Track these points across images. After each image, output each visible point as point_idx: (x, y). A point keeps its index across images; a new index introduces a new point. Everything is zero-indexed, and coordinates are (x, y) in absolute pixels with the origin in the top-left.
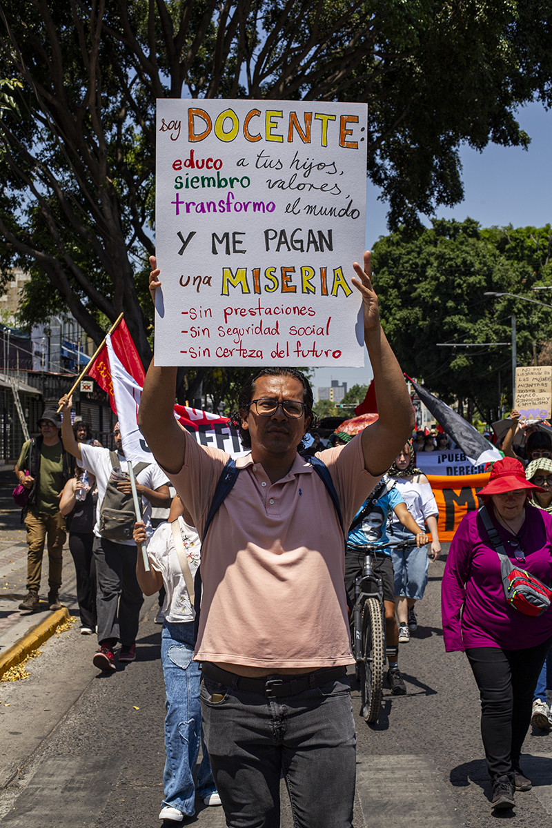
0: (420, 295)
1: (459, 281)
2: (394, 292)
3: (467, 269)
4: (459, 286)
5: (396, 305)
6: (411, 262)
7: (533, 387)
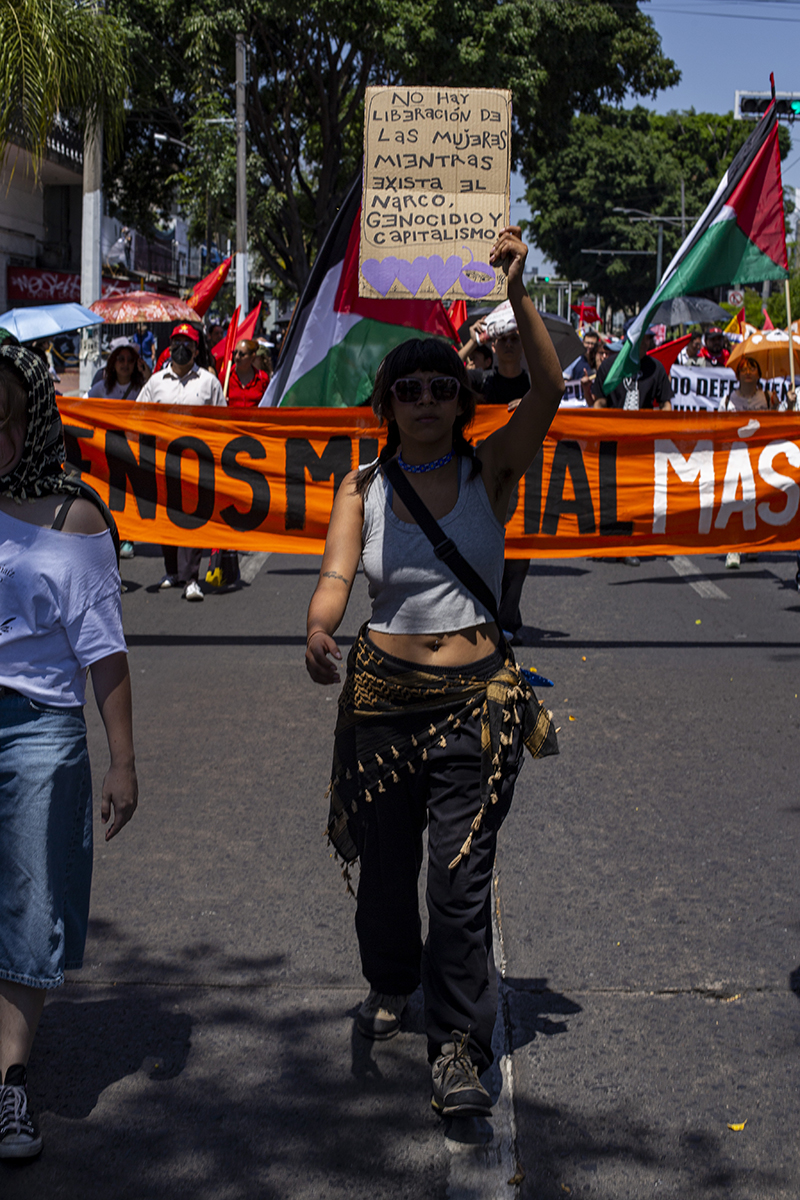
0: (578, 194)
1: (618, 179)
2: (552, 187)
3: (628, 168)
4: (619, 185)
5: (552, 201)
6: (571, 156)
7: (437, 170)
